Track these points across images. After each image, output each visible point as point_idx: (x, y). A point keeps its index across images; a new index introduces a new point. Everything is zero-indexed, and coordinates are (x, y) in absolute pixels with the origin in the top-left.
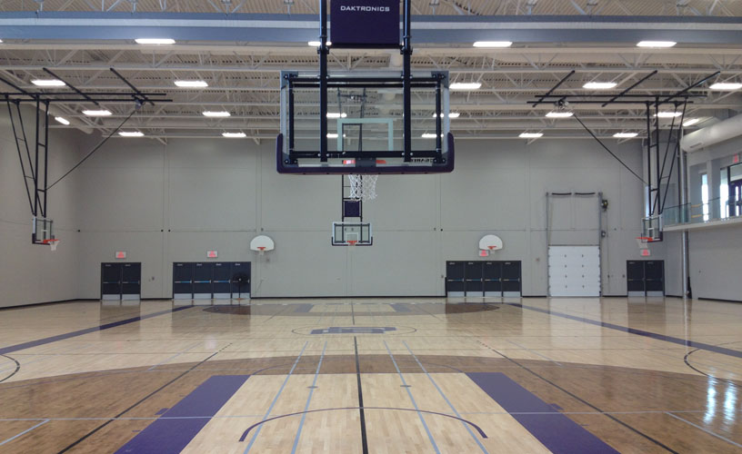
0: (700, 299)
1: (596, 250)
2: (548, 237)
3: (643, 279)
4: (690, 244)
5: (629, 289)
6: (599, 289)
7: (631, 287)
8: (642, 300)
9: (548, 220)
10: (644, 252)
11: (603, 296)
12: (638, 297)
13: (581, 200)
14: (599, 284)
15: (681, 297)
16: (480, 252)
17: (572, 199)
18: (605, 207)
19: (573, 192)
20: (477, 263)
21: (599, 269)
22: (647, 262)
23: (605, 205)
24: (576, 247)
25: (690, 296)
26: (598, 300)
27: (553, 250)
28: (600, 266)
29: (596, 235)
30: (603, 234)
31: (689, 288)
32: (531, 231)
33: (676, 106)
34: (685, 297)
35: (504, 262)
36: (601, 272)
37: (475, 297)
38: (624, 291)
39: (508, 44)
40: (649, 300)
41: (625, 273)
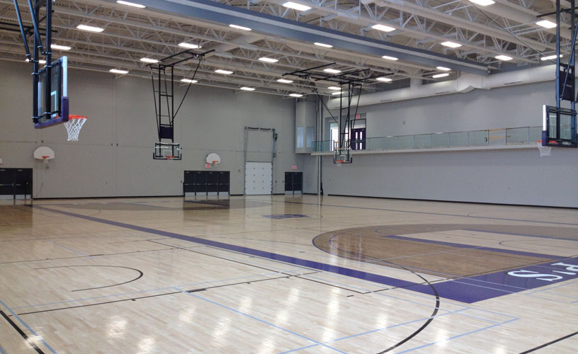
0: (329, 195)
1: (269, 165)
2: (245, 156)
3: (292, 184)
4: (323, 163)
5: (286, 190)
6: (271, 190)
7: (287, 188)
8: (291, 196)
9: (246, 145)
10: (293, 168)
11: (273, 194)
12: (289, 194)
13: (263, 133)
14: (271, 186)
15: (317, 194)
16: (206, 165)
17: (259, 131)
18: (276, 138)
19: (259, 128)
20: (203, 173)
21: (271, 177)
22: (294, 173)
23: (275, 137)
24: (260, 163)
25: (322, 194)
26: (270, 196)
27: (248, 164)
28: (272, 175)
29: (270, 156)
30: (274, 155)
31: (322, 189)
32: (236, 151)
34: (320, 194)
35: (219, 172)
36: (272, 179)
37: (201, 196)
38: (283, 191)
40: (295, 196)
41: (284, 180)
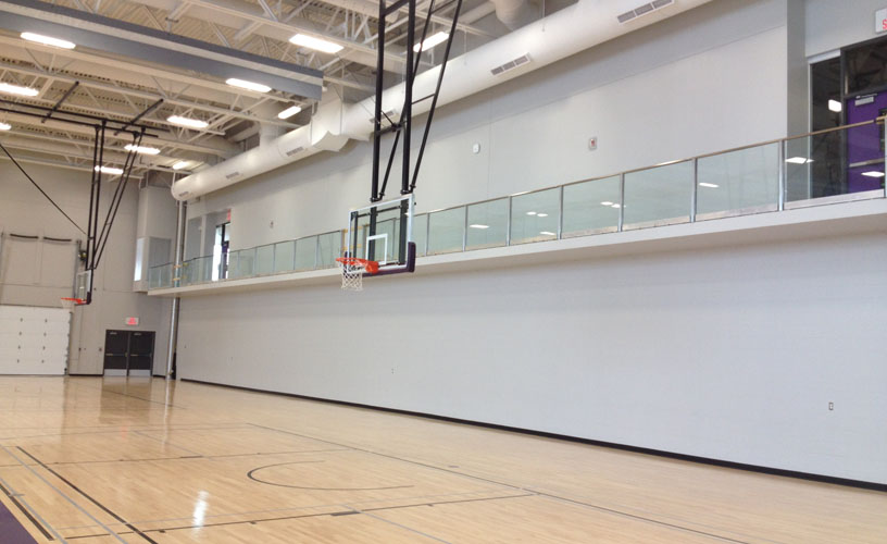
0: (182, 380)
1: (65, 313)
3: (126, 354)
4: (181, 312)
5: (107, 367)
6: (65, 366)
7: (109, 363)
8: (124, 380)
10: (130, 322)
11: (69, 375)
12: (117, 376)
13: (49, 246)
14: (66, 359)
15: (164, 377)
17: (39, 244)
18: (83, 259)
19: (41, 236)
21: (67, 339)
22: (133, 332)
23: (83, 257)
24: (39, 309)
25: (173, 376)
26: (62, 379)
28: (70, 336)
31: (174, 368)
33: (135, 137)
34: (169, 377)
36: (70, 344)
38: (99, 369)
39: (70, 45)
40: (132, 381)
41: (103, 345)
